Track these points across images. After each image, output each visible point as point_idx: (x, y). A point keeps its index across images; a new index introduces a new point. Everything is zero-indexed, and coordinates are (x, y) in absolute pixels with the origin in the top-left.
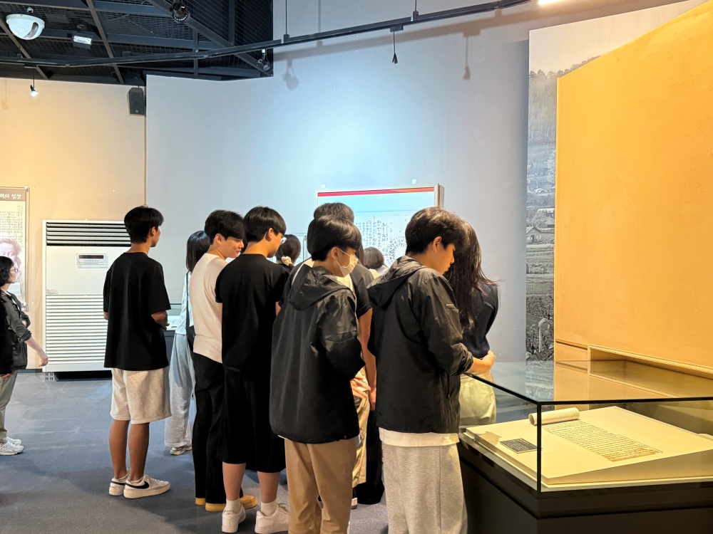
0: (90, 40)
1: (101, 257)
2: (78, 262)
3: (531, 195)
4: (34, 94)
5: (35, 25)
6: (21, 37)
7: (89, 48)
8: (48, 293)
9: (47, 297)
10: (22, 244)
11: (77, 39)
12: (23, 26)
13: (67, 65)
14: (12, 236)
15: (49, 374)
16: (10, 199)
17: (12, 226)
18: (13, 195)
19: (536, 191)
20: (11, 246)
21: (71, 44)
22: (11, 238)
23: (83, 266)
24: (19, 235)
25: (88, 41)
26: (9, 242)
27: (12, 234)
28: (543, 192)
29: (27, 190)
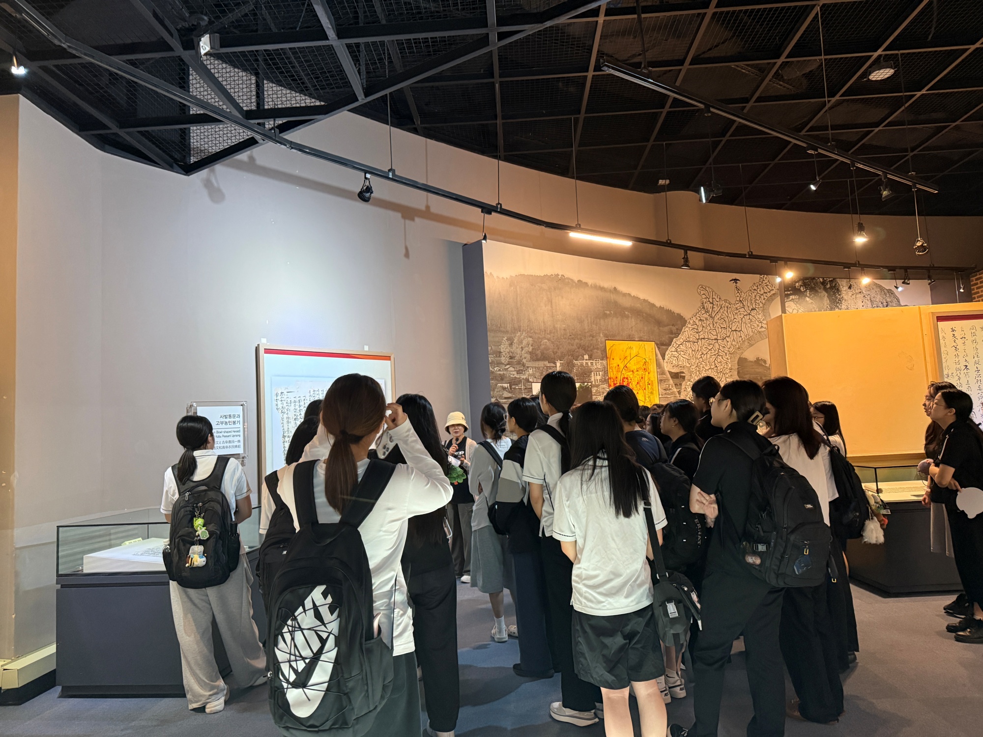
3: (493, 372)
19: (496, 369)
28: (500, 370)
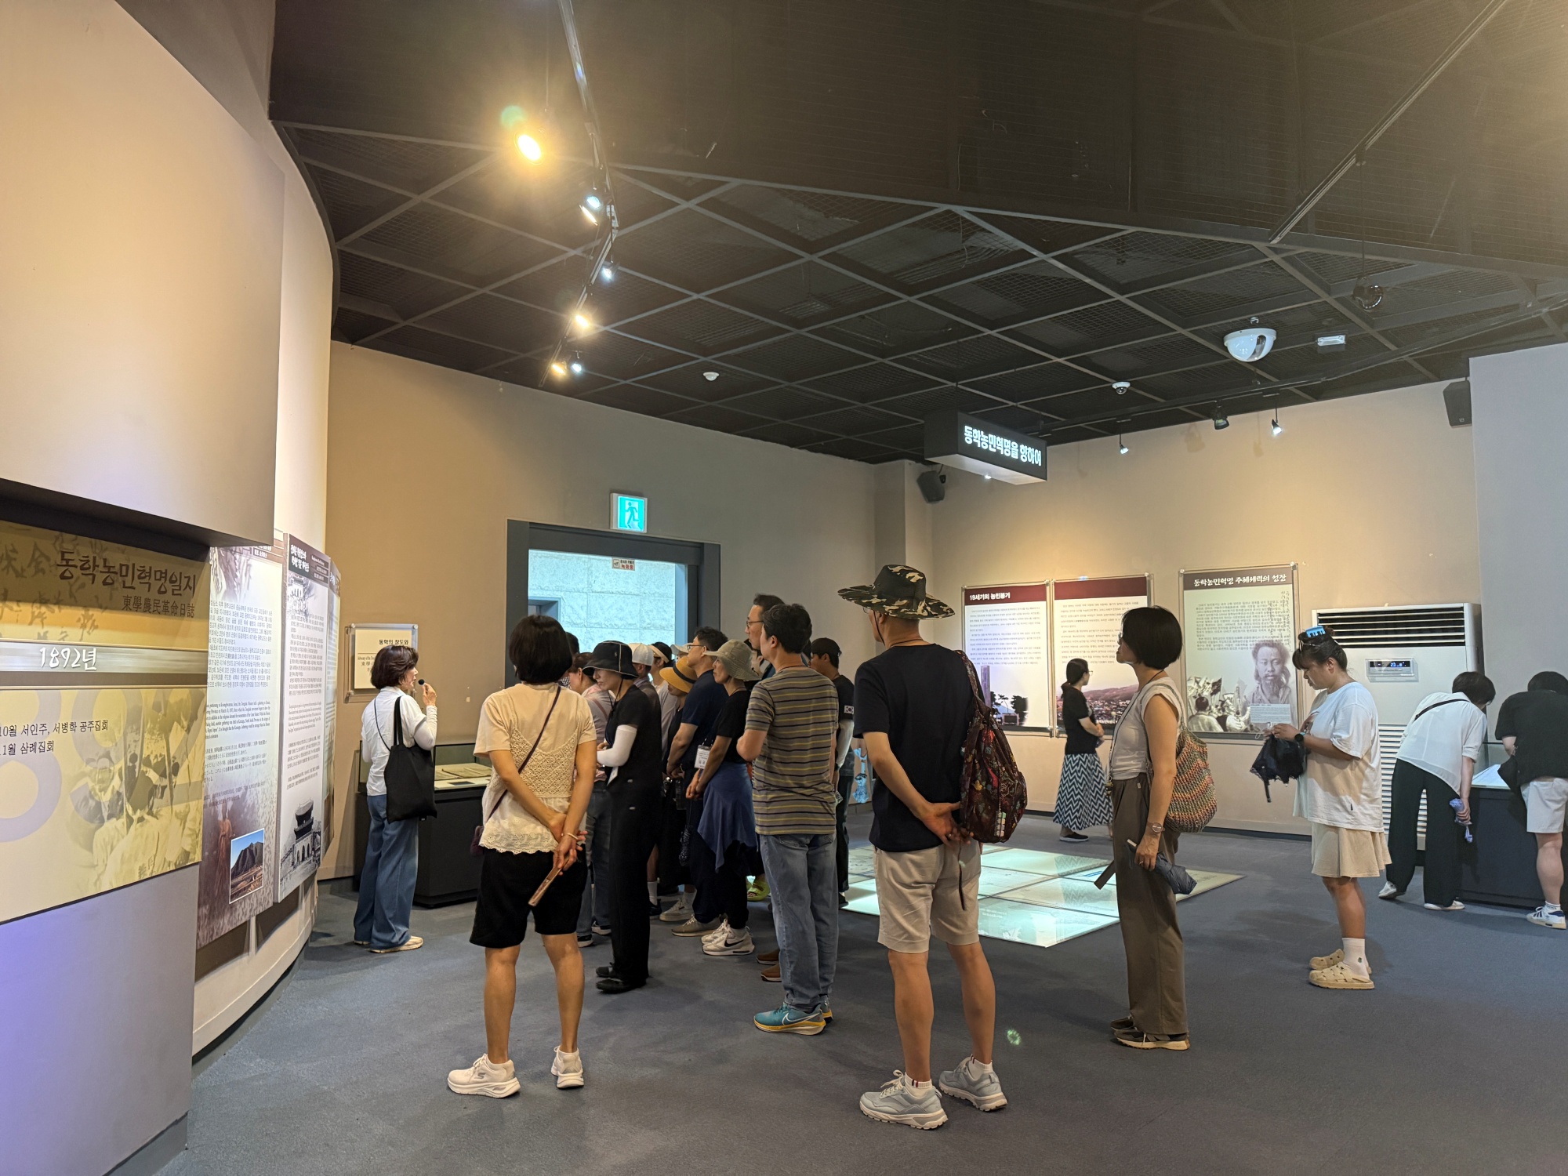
0: (1343, 337)
1: (1407, 664)
2: (1369, 673)
4: (1277, 431)
5: (1262, 338)
6: (1245, 359)
7: (1343, 349)
11: (1322, 341)
12: (1244, 346)
13: (1323, 379)
14: (1276, 635)
16: (1271, 583)
17: (1274, 622)
18: (1274, 577)
20: (1275, 650)
21: (1315, 348)
22: (1274, 639)
23: (1377, 679)
24: (1284, 633)
25: (1340, 340)
26: (1271, 644)
27: (1276, 633)
29: (1294, 567)
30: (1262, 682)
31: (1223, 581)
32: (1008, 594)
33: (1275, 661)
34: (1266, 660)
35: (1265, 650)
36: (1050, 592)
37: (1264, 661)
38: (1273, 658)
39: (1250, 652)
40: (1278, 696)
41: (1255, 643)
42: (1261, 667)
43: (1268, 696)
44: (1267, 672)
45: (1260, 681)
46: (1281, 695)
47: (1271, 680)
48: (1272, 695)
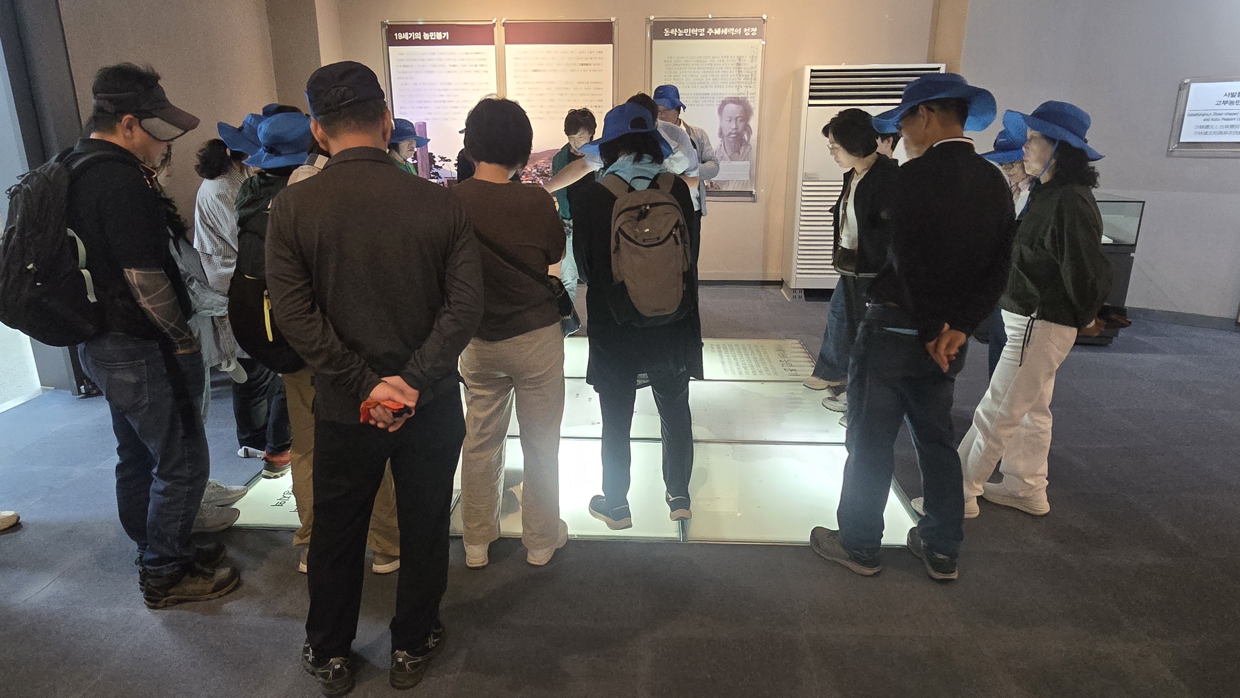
8: (807, 178)
9: (805, 183)
10: (754, 105)
15: (798, 291)
18: (745, 30)
20: (740, 108)
22: (741, 96)
24: (750, 90)
26: (737, 101)
29: (765, 21)
30: (725, 139)
31: (695, 31)
32: (446, 34)
33: (739, 119)
34: (731, 118)
35: (732, 107)
36: (499, 33)
37: (729, 119)
38: (738, 115)
39: (716, 109)
40: (739, 153)
41: (721, 100)
42: (726, 123)
43: (730, 153)
44: (730, 130)
45: (723, 139)
46: (741, 152)
47: (734, 138)
48: (734, 152)
